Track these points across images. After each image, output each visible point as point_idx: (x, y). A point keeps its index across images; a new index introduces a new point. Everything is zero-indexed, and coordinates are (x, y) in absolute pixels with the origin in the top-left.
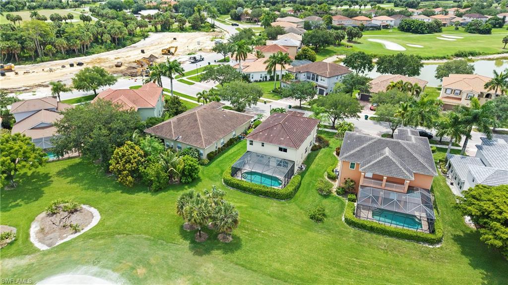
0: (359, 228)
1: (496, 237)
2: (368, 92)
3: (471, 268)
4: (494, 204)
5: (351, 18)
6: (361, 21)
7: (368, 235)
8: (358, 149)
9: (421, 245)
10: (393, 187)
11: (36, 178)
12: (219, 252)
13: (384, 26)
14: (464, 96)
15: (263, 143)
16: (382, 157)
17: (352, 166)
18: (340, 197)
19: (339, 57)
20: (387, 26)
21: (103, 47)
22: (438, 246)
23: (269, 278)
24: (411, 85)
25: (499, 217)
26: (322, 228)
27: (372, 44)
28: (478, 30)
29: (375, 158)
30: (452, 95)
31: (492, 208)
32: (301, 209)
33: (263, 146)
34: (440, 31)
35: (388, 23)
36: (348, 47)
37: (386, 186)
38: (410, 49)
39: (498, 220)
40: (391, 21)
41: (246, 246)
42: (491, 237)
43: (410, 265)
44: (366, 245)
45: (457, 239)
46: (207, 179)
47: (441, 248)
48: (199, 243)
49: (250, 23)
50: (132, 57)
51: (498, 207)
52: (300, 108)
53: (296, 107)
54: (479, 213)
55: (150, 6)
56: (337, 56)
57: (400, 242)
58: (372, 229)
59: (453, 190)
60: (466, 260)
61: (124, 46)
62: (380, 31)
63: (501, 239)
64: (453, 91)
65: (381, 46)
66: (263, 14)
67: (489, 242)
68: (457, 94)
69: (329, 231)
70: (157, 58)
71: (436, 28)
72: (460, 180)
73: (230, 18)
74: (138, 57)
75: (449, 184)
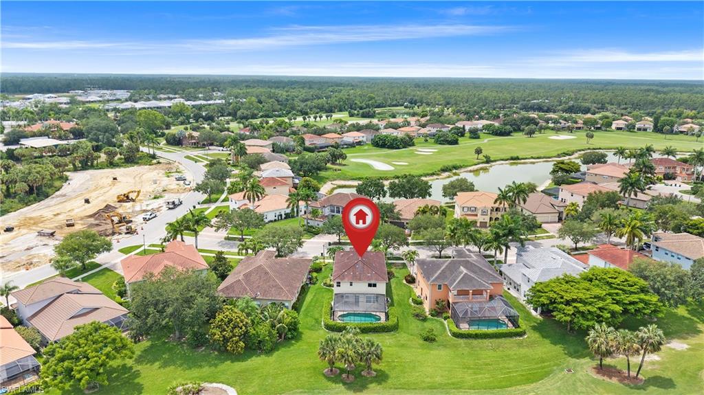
0: (466, 338)
1: (566, 315)
2: (399, 219)
3: (553, 345)
4: (555, 292)
5: (320, 135)
6: (333, 138)
7: (475, 342)
8: (440, 271)
9: (515, 338)
10: (477, 298)
11: (116, 372)
12: (373, 385)
13: (356, 142)
14: (479, 213)
15: (351, 283)
16: (462, 275)
17: (440, 287)
18: (436, 318)
19: (334, 182)
20: (360, 142)
21: (16, 200)
22: (526, 337)
23: (429, 390)
24: (436, 207)
25: (562, 300)
26: (438, 346)
27: (358, 165)
28: (447, 141)
29: (457, 277)
30: (469, 213)
31: (555, 296)
32: (411, 335)
33: (351, 285)
34: (413, 145)
35: (361, 139)
36: (336, 170)
37: (473, 298)
38: (398, 167)
39: (562, 303)
40: (363, 137)
41: (392, 374)
42: (563, 315)
43: (515, 354)
44: (478, 349)
45: (534, 328)
46: (307, 331)
47: (528, 337)
48: (350, 383)
49: (198, 147)
50: (76, 211)
51: (558, 294)
52: (340, 243)
53: (335, 243)
54: (548, 302)
55: (34, 132)
56: (330, 182)
57: (500, 340)
58: (476, 336)
59: (512, 293)
60: (547, 341)
61: (47, 196)
62: (354, 149)
63: (569, 315)
64: (469, 209)
65: (368, 166)
66: (229, 140)
67: (562, 319)
68: (473, 211)
69: (445, 346)
70: (116, 208)
71: (407, 142)
72: (515, 283)
73: (165, 142)
74: (85, 210)
75: (506, 289)
